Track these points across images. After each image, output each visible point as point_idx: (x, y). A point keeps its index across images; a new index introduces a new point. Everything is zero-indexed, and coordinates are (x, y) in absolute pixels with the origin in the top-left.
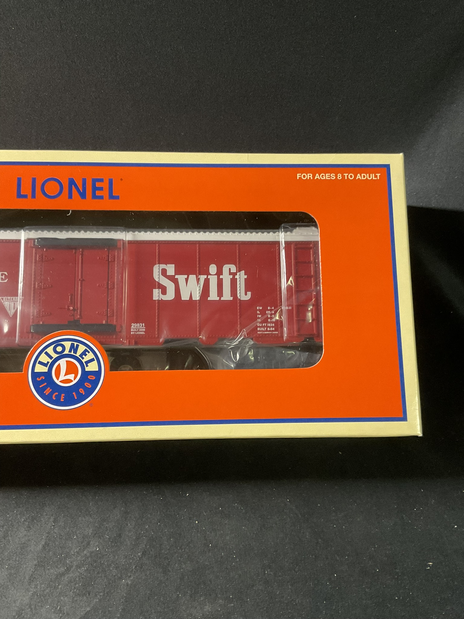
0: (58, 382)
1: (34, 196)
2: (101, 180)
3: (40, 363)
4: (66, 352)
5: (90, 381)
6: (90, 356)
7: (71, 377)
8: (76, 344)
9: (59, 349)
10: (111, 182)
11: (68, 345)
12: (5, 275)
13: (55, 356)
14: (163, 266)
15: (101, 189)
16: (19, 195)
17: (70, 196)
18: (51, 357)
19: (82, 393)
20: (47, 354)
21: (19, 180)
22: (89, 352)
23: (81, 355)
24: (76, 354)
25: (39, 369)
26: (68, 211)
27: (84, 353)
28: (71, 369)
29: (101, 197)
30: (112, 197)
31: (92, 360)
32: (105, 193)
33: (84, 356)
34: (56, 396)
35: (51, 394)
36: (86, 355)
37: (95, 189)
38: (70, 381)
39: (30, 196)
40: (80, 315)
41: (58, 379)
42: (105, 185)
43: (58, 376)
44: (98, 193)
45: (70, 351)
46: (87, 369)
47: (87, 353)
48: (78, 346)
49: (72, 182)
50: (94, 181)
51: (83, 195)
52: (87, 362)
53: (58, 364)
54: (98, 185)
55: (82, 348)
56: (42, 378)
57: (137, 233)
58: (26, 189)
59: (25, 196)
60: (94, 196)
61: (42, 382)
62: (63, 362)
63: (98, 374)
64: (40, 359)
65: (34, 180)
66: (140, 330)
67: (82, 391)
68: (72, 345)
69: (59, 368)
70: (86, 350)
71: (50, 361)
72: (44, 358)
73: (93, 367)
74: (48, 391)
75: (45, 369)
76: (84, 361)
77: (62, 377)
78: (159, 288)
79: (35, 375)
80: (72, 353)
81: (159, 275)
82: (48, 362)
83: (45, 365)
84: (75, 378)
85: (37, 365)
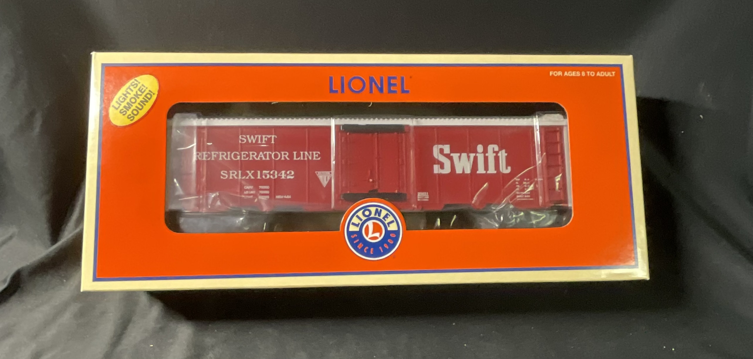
0: (367, 239)
1: (343, 91)
2: (394, 78)
3: (353, 224)
4: (373, 215)
5: (392, 238)
6: (391, 218)
7: (377, 235)
8: (379, 209)
9: (367, 213)
10: (402, 79)
11: (373, 209)
12: (318, 154)
13: (364, 218)
14: (440, 146)
15: (395, 85)
16: (331, 91)
17: (371, 91)
18: (361, 220)
19: (387, 248)
20: (358, 217)
21: (331, 79)
22: (390, 216)
23: (384, 218)
25: (352, 228)
26: (369, 103)
27: (386, 216)
28: (377, 229)
29: (394, 92)
30: (403, 91)
31: (392, 222)
32: (398, 89)
33: (386, 219)
34: (367, 250)
35: (363, 248)
37: (390, 85)
38: (376, 238)
39: (340, 91)
40: (379, 186)
41: (367, 236)
42: (397, 82)
43: (367, 234)
44: (392, 89)
45: (375, 214)
46: (389, 229)
47: (388, 216)
48: (381, 211)
49: (372, 80)
50: (390, 78)
51: (381, 90)
52: (389, 224)
54: (392, 81)
55: (384, 213)
56: (355, 236)
57: (419, 119)
58: (336, 86)
59: (336, 92)
60: (390, 91)
61: (355, 239)
62: (370, 223)
63: (397, 232)
64: (353, 221)
65: (342, 78)
66: (425, 197)
67: (386, 246)
68: (377, 210)
69: (367, 228)
70: (387, 214)
71: (361, 222)
72: (355, 220)
73: (393, 227)
74: (360, 246)
75: (357, 229)
76: (386, 222)
77: (370, 235)
78: (438, 164)
79: (350, 233)
80: (377, 216)
81: (438, 153)
82: (359, 224)
83: (357, 225)
84: (380, 235)
85: (351, 226)
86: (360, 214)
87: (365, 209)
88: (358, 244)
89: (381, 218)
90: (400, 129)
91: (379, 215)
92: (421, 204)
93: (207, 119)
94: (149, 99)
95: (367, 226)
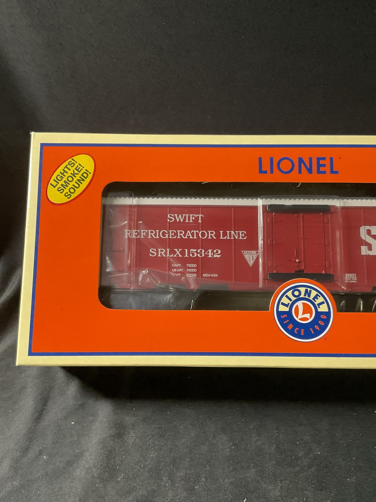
0: (297, 320)
1: (272, 172)
2: (324, 159)
3: (283, 304)
4: (302, 296)
5: (323, 320)
6: (321, 299)
7: (307, 316)
8: (309, 289)
9: (296, 293)
10: (331, 159)
11: (303, 290)
12: (244, 233)
13: (293, 299)
14: (368, 227)
15: (324, 165)
16: (261, 171)
17: (300, 172)
18: (290, 300)
19: (318, 329)
20: (287, 297)
21: (260, 159)
22: (320, 297)
23: (314, 299)
24: (310, 297)
25: (282, 308)
26: (298, 184)
27: (316, 297)
28: (307, 310)
29: (325, 172)
30: (332, 172)
32: (327, 169)
33: (316, 300)
34: (297, 331)
35: (293, 329)
36: (317, 299)
37: (319, 166)
38: (306, 319)
39: (269, 172)
40: (305, 267)
41: (297, 317)
42: (327, 162)
43: (297, 314)
44: (322, 169)
45: (305, 295)
46: (319, 310)
47: (318, 297)
48: (310, 291)
49: (301, 161)
50: (319, 159)
51: (310, 171)
52: (319, 304)
53: (296, 305)
54: (321, 162)
55: (314, 293)
56: (285, 316)
57: (345, 200)
58: (266, 167)
59: (266, 172)
60: (319, 172)
61: (285, 319)
62: (300, 304)
63: (328, 314)
64: (282, 301)
65: (272, 159)
66: (353, 279)
67: (317, 327)
68: (306, 291)
69: (297, 308)
70: (317, 295)
71: (290, 303)
72: (285, 300)
73: (323, 308)
74: (290, 327)
75: (287, 309)
76: (316, 303)
77: (300, 316)
78: (366, 245)
79: (280, 313)
80: (307, 297)
81: (365, 234)
82: (289, 304)
83: (286, 305)
84: (311, 317)
85: (281, 306)
86: (289, 294)
87: (295, 289)
88: (288, 324)
89: (311, 298)
90: (326, 209)
91: (309, 296)
92: (349, 285)
93: (137, 198)
94: (86, 178)
95: (297, 307)
